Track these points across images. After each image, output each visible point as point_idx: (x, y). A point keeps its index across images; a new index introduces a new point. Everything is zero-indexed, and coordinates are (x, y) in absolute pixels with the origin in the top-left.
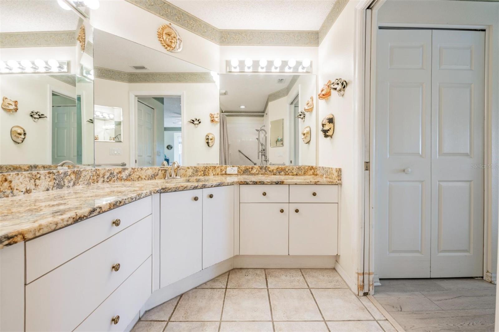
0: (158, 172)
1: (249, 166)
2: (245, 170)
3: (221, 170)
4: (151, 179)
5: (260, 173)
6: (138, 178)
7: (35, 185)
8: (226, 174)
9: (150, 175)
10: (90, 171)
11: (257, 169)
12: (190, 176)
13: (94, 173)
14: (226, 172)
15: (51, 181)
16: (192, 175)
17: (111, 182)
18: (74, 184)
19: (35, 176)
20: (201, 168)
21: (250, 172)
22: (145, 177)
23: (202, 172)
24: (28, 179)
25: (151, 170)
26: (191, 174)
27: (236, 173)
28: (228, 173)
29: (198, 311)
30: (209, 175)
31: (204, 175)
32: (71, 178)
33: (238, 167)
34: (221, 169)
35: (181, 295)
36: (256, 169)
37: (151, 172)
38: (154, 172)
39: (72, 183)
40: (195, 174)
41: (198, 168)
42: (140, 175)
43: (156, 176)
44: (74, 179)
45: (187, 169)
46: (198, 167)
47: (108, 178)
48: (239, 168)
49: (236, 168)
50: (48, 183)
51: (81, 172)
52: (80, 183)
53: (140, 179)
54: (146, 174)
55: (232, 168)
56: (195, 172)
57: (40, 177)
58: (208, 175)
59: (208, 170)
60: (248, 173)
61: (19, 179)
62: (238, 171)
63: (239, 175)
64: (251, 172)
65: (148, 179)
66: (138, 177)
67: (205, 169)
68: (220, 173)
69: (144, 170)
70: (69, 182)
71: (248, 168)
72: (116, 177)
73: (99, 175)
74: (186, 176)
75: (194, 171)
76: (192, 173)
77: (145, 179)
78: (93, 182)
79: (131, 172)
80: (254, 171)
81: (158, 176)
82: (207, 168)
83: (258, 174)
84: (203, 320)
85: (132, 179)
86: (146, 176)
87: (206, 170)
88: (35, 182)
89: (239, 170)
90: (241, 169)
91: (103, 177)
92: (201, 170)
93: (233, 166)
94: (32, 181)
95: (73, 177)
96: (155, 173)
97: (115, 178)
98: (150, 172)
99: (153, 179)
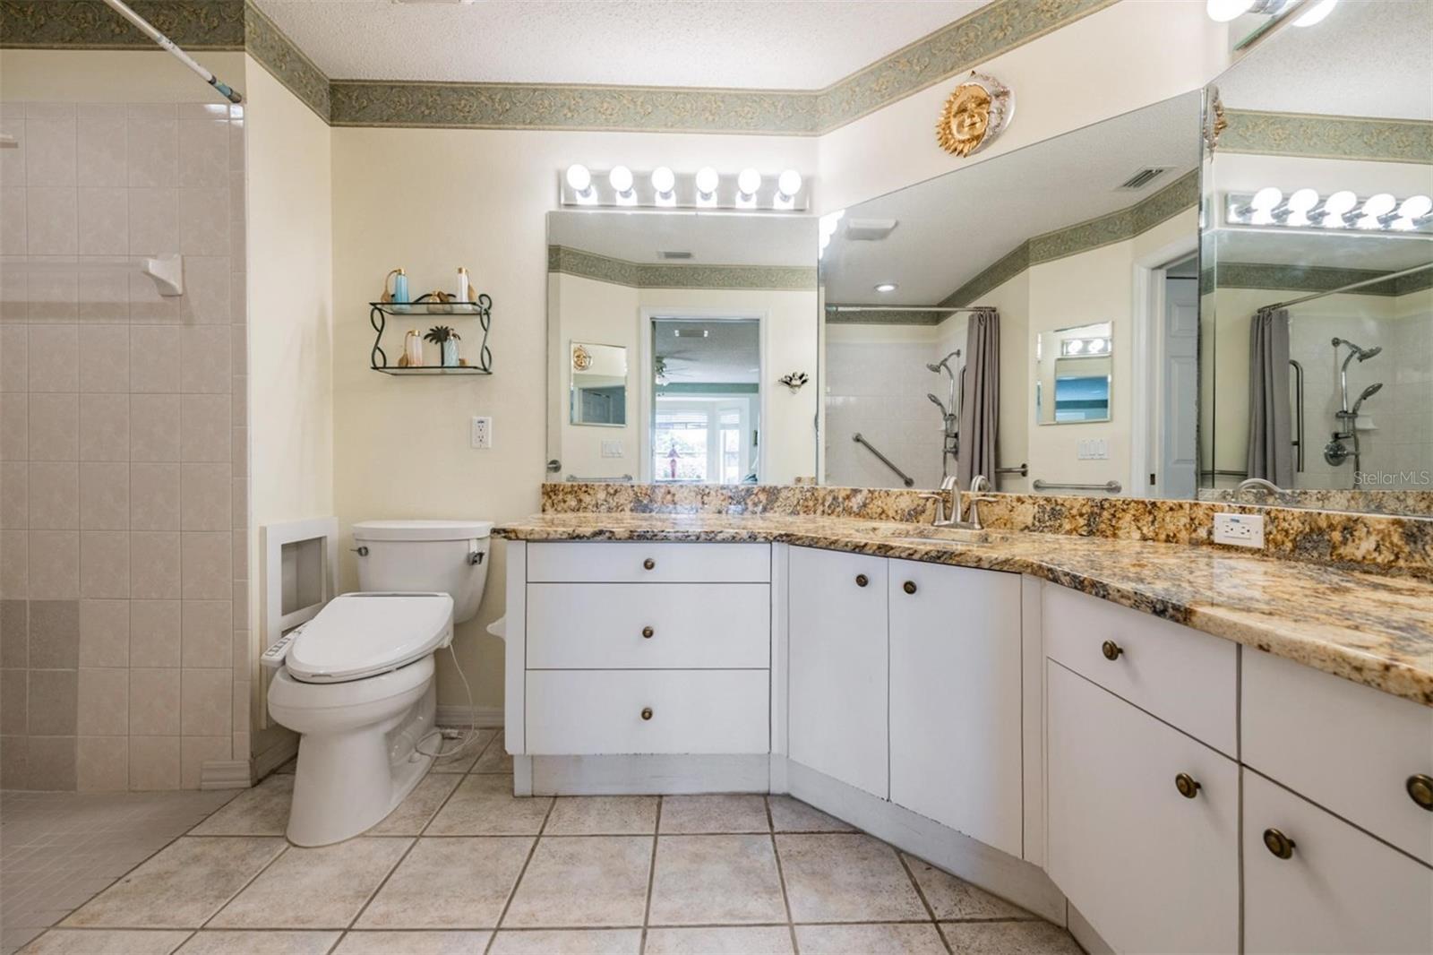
0: (925, 505)
1: (1328, 516)
2: (1307, 536)
3: (1193, 524)
4: (907, 520)
5: (1401, 563)
6: (881, 514)
7: (703, 503)
8: (1211, 543)
9: (907, 510)
10: (797, 491)
11: (1385, 536)
12: (1027, 527)
13: (808, 494)
14: (1210, 533)
15: (724, 500)
16: (1034, 525)
17: (833, 517)
18: (765, 510)
19: (703, 490)
20: (1077, 505)
21: (1334, 548)
22: (894, 514)
23: (1082, 521)
24: (693, 494)
25: (907, 497)
26: (1029, 521)
27: (1258, 542)
28: (1218, 538)
29: (814, 873)
30: (1115, 535)
31: (1091, 533)
32: (759, 499)
33: (1268, 513)
34: (1192, 519)
35: (860, 829)
36: (1373, 540)
37: (908, 504)
38: (916, 503)
39: (761, 507)
40: (1048, 524)
41: (1062, 505)
42: (885, 508)
43: (920, 514)
44: (764, 501)
45: (1014, 504)
46: (1060, 501)
47: (829, 507)
48: (1272, 519)
49: (1256, 522)
50: (720, 502)
51: (779, 491)
52: (776, 509)
53: (883, 516)
54: (897, 506)
55: (1237, 516)
56: (1047, 518)
57: (709, 493)
58: (1109, 533)
59: (1114, 516)
60: (1320, 555)
61: (683, 493)
62: (1267, 534)
63: (1273, 555)
64: (1342, 550)
65: (902, 520)
66: (879, 510)
67: (1096, 510)
68: (1184, 535)
69: (894, 497)
70: (755, 505)
71: (1324, 524)
72: (841, 505)
73: (817, 500)
74: (1008, 526)
75: (1044, 512)
76: (1034, 518)
77: (893, 518)
78: (805, 512)
79: (866, 499)
80: (1364, 546)
81: (924, 516)
82: (1106, 505)
83: (1386, 570)
84: (787, 887)
85: (868, 514)
86: (896, 512)
87: (1100, 515)
88: (702, 498)
89: (1275, 532)
90: (1285, 525)
91: (823, 504)
92: (1074, 512)
93: (1243, 510)
94: (699, 497)
95: (763, 497)
96: (918, 505)
97: (841, 509)
98: (905, 503)
99: (913, 522)
